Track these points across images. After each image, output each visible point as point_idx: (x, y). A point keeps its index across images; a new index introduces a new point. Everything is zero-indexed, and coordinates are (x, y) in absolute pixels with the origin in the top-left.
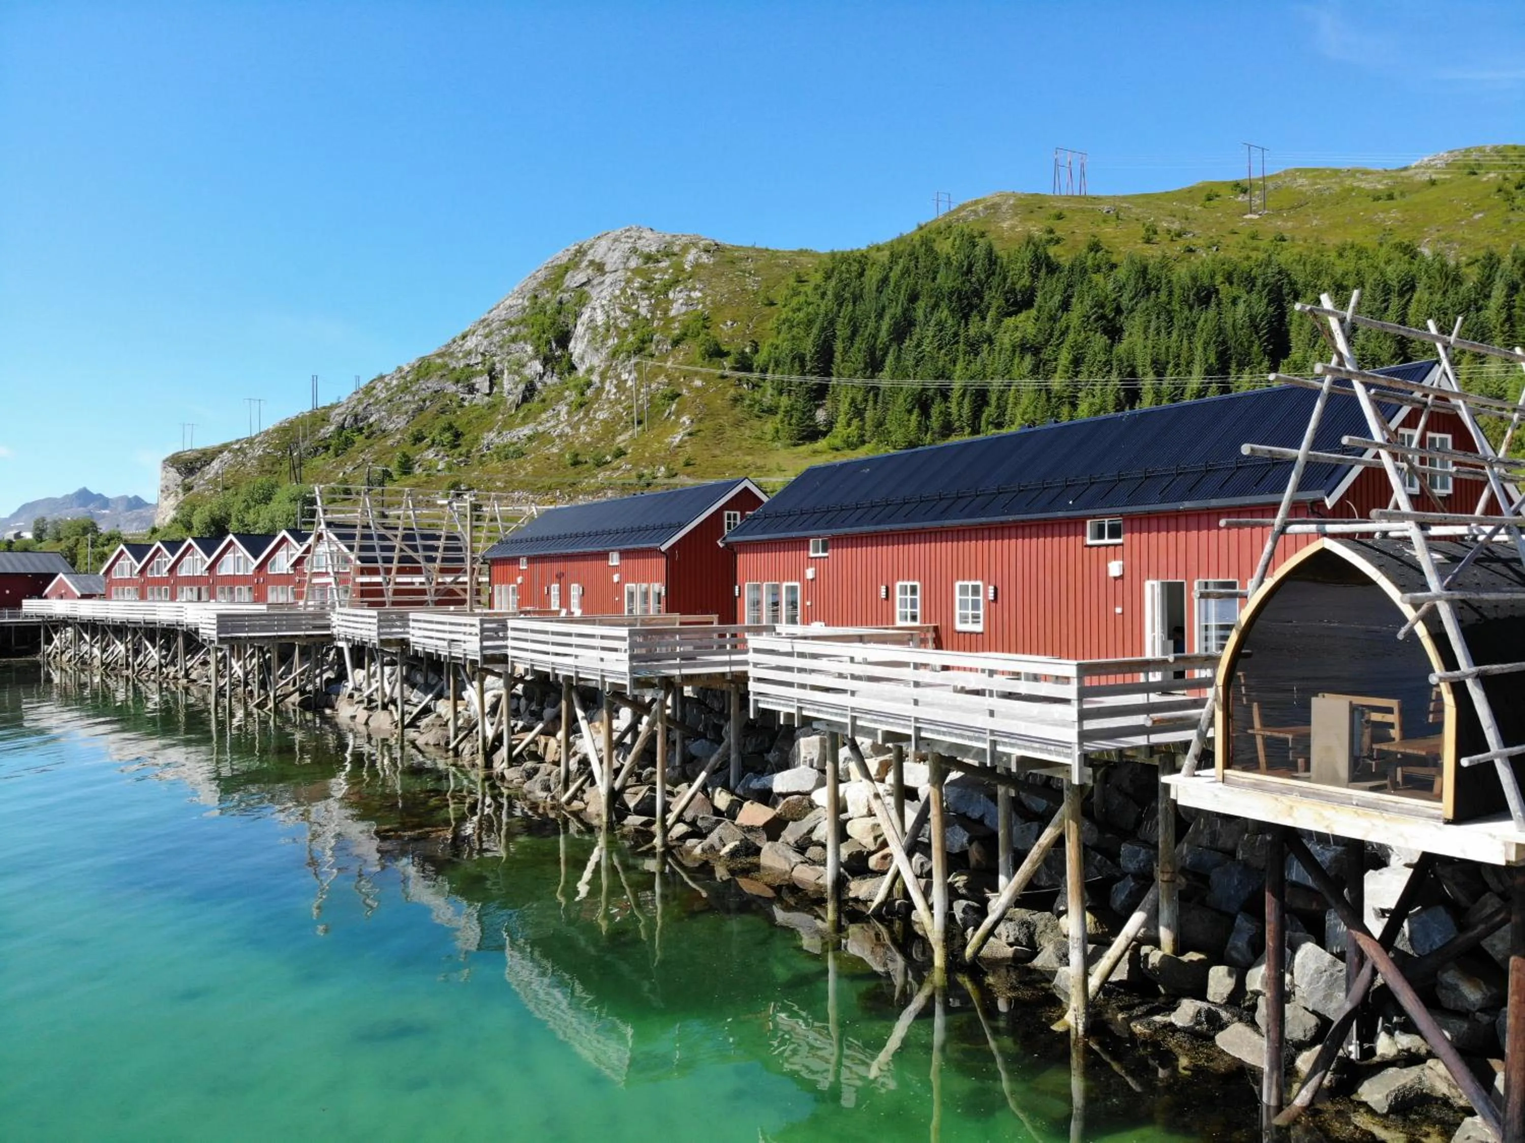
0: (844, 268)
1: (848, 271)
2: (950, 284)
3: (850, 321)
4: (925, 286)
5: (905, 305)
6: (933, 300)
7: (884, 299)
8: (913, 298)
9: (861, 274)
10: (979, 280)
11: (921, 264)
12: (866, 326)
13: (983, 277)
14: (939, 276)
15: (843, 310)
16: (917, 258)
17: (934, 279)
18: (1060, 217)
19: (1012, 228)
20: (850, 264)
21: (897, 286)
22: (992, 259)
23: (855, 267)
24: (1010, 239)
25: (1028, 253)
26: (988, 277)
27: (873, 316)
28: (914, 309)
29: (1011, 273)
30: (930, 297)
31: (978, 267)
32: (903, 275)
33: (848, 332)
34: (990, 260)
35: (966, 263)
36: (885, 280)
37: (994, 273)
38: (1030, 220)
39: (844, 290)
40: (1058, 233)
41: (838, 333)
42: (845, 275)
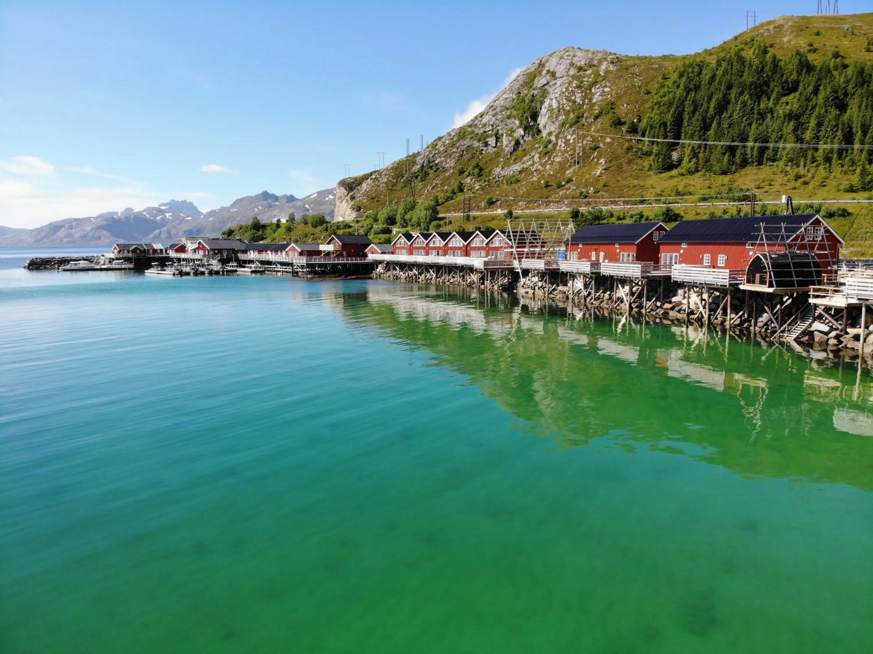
0: (690, 70)
1: (693, 72)
2: (751, 80)
3: (693, 102)
4: (737, 81)
5: (725, 92)
6: (740, 89)
7: (713, 89)
8: (729, 87)
9: (700, 73)
10: (767, 76)
11: (735, 67)
12: (702, 105)
13: (770, 74)
14: (744, 75)
15: (689, 97)
16: (732, 63)
17: (741, 76)
18: (818, 34)
19: (789, 41)
20: (694, 68)
21: (720, 82)
22: (775, 62)
23: (696, 70)
24: (788, 49)
25: (796, 61)
26: (772, 74)
27: (706, 99)
28: (730, 94)
29: (786, 72)
30: (739, 88)
31: (767, 69)
32: (724, 73)
33: (692, 108)
34: (774, 64)
35: (760, 66)
36: (713, 78)
37: (776, 72)
38: (801, 36)
39: (690, 83)
40: (815, 45)
41: (686, 109)
42: (690, 75)
